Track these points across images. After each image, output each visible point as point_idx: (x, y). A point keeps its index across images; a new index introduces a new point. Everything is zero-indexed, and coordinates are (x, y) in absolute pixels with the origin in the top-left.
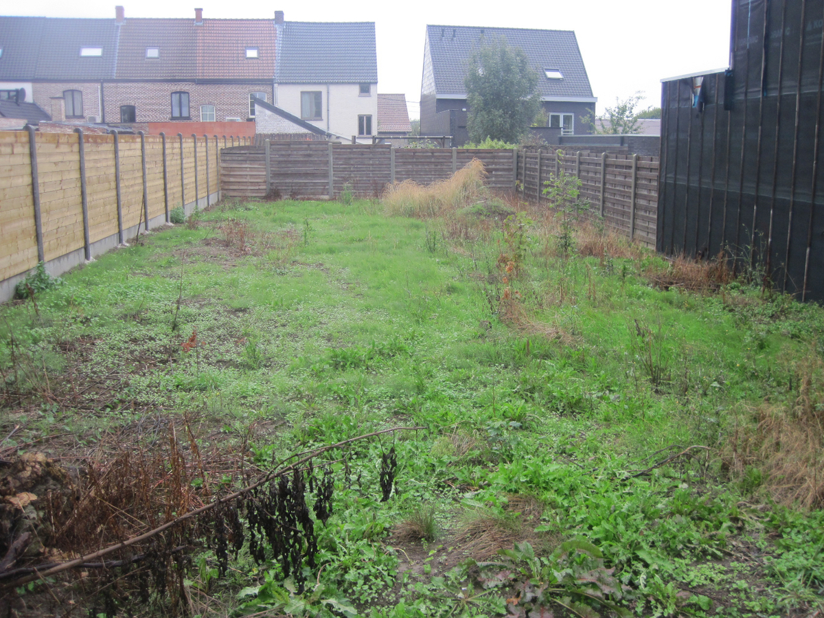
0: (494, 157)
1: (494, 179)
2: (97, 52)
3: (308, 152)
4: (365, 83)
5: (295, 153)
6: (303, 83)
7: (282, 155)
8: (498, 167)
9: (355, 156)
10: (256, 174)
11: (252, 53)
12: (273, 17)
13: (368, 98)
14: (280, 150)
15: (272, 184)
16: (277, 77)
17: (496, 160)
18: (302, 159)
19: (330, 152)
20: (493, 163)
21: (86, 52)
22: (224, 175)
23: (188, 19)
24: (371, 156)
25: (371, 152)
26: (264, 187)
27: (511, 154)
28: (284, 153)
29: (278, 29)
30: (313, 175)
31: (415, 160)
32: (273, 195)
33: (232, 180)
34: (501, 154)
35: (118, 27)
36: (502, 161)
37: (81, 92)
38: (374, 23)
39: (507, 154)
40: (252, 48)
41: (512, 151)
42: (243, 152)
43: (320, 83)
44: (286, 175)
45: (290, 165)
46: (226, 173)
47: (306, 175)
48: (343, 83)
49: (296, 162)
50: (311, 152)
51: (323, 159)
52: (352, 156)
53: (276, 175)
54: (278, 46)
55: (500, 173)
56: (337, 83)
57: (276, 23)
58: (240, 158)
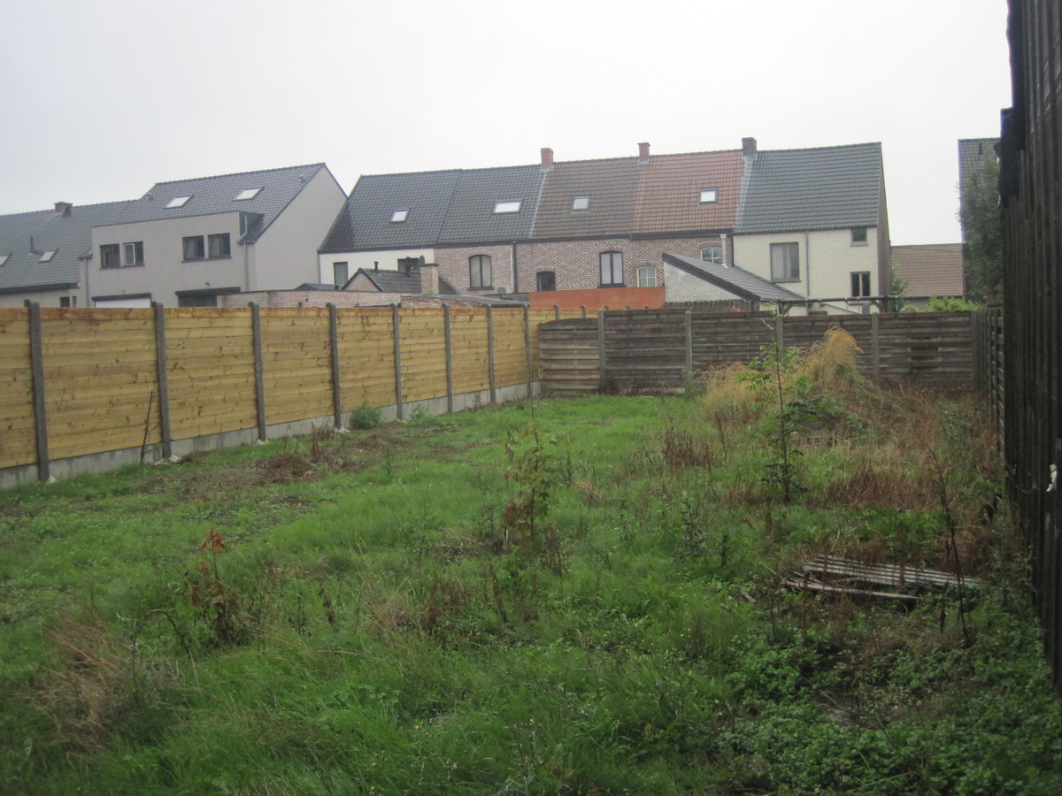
0: (939, 325)
1: (940, 360)
2: (513, 207)
3: (657, 325)
4: (859, 227)
5: (639, 326)
6: (773, 232)
7: (621, 330)
8: (947, 340)
9: (724, 329)
10: (587, 357)
11: (708, 196)
12: (740, 146)
13: (863, 249)
14: (617, 323)
15: (608, 372)
16: (737, 227)
17: (943, 330)
18: (649, 336)
19: (688, 324)
20: (937, 335)
21: (502, 208)
22: (545, 360)
23: (631, 158)
24: (748, 328)
25: (747, 323)
26: (597, 376)
27: (968, 319)
28: (623, 327)
29: (747, 161)
30: (665, 359)
31: (813, 333)
32: (608, 387)
33: (554, 366)
34: (951, 319)
35: (543, 173)
36: (954, 330)
37: (490, 257)
38: (880, 144)
39: (961, 319)
40: (709, 189)
41: (968, 313)
42: (568, 327)
43: (796, 231)
44: (627, 359)
45: (631, 345)
46: (547, 357)
47: (654, 359)
48: (827, 229)
49: (640, 340)
50: (662, 326)
51: (678, 335)
52: (720, 329)
53: (612, 359)
54: (744, 183)
55: (951, 349)
56: (819, 230)
57: (744, 155)
58: (564, 337)
